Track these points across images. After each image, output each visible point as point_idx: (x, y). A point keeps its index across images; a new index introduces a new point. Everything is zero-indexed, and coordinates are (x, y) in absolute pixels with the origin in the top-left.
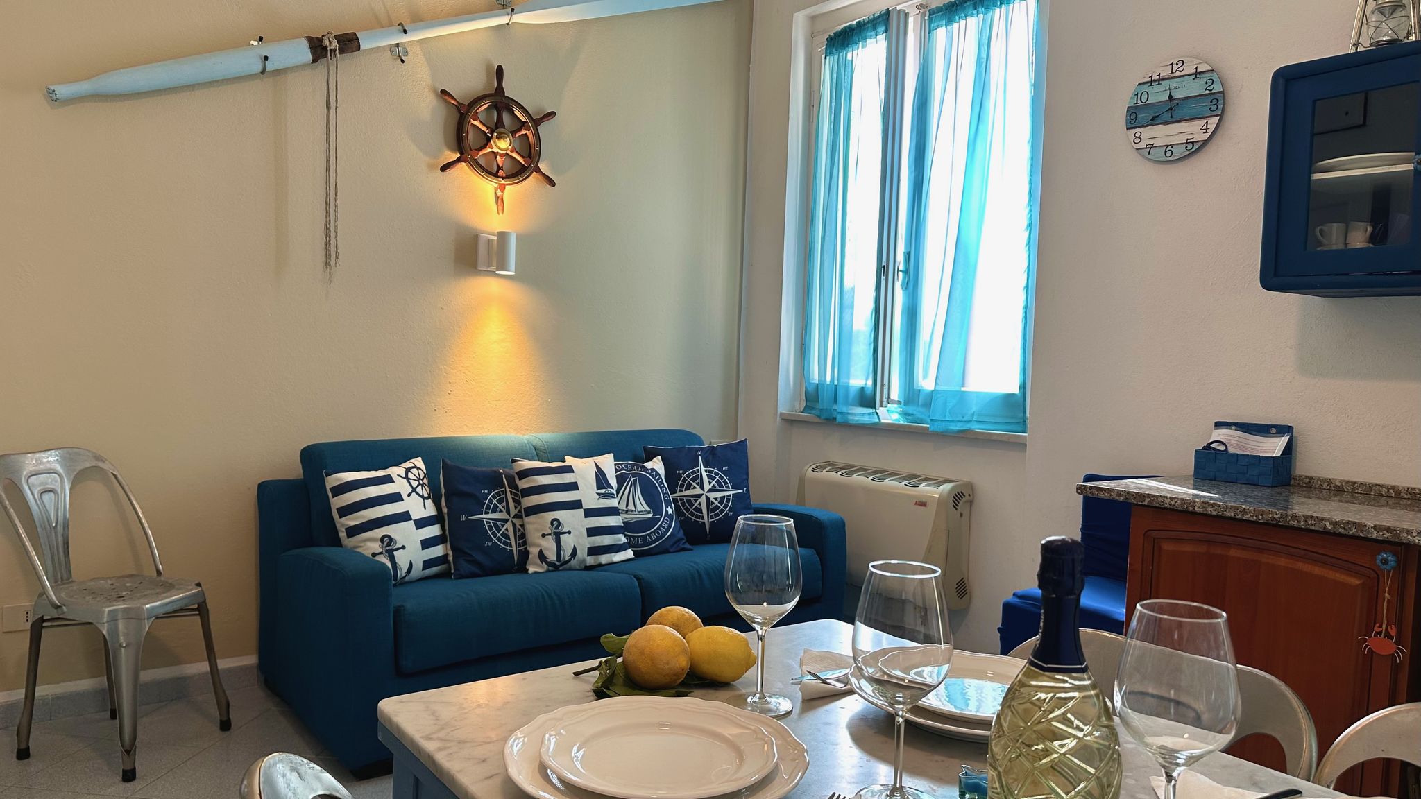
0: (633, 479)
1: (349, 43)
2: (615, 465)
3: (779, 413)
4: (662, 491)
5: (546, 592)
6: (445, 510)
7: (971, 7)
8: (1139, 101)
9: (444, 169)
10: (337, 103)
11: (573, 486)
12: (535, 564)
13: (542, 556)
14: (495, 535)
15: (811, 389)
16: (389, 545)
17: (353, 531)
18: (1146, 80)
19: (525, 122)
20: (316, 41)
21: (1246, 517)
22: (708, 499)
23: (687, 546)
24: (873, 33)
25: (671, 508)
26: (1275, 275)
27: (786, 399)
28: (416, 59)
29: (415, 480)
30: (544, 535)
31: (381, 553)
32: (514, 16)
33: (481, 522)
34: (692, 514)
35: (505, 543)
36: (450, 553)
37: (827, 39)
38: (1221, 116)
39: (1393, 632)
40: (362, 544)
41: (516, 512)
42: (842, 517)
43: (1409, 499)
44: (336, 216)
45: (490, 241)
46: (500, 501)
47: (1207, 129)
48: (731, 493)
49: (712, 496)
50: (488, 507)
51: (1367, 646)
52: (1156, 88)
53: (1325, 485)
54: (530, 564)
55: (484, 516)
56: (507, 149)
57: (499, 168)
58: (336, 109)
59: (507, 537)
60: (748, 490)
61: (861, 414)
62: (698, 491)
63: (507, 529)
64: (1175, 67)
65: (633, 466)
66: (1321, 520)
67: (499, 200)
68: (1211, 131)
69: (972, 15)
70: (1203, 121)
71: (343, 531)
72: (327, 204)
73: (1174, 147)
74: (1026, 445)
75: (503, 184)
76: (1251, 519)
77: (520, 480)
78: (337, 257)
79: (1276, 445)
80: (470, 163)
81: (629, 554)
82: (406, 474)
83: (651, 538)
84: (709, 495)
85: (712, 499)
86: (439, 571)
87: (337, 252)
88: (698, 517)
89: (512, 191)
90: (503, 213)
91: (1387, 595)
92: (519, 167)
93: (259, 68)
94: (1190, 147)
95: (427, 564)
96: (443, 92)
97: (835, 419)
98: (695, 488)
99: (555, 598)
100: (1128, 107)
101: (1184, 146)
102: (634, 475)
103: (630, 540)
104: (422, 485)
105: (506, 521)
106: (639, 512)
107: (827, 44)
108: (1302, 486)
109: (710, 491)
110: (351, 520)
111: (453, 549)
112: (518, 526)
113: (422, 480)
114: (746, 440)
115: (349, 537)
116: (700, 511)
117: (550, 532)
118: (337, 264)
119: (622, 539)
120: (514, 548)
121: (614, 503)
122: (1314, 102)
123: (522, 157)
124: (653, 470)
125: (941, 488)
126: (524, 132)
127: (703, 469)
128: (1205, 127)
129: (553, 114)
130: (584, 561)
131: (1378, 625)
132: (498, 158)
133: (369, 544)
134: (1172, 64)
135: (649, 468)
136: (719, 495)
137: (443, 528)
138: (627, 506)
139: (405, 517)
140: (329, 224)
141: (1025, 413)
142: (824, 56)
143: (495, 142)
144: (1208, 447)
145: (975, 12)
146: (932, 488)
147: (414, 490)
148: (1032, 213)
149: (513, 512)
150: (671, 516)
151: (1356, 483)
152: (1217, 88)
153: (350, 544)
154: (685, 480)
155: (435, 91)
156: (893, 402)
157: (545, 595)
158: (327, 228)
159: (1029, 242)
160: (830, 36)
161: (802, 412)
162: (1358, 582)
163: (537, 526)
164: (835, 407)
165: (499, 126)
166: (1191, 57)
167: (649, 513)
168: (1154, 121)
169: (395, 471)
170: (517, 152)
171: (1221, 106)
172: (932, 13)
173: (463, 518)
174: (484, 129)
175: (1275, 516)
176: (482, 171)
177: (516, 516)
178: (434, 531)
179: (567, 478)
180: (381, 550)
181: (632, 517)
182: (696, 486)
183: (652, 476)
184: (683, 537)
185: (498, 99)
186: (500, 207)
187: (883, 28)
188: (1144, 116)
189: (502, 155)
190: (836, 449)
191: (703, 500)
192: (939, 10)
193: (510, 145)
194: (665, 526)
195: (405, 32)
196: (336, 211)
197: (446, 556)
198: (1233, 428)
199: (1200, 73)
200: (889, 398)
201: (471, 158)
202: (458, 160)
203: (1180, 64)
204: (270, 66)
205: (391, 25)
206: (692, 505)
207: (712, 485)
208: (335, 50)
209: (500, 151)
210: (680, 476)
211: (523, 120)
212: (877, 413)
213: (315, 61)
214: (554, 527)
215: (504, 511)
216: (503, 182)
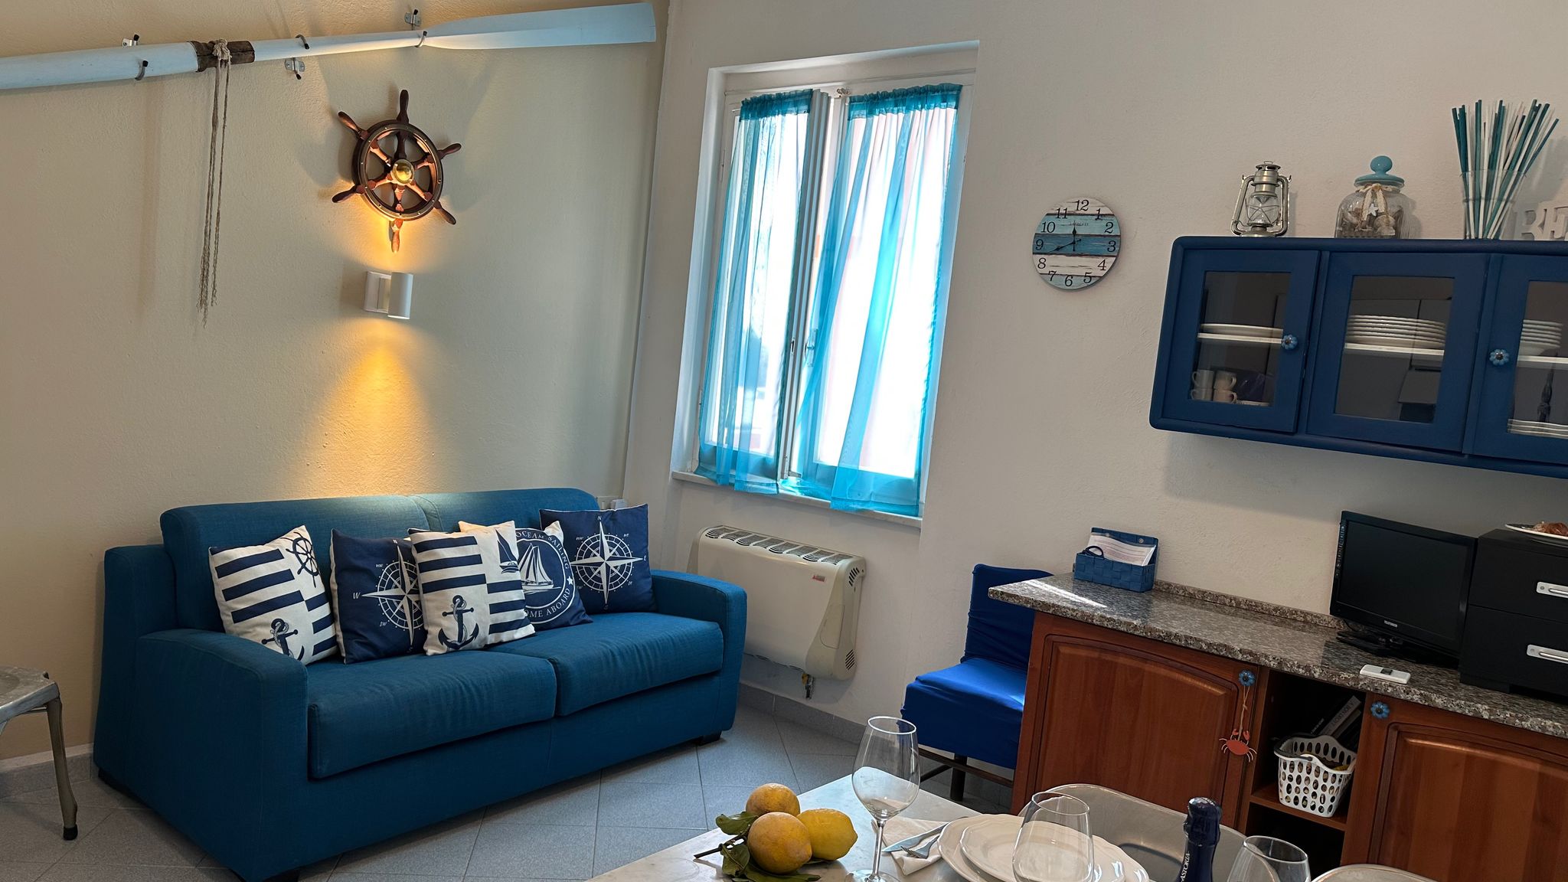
0: (533, 548)
1: (242, 52)
2: (516, 531)
3: (671, 472)
4: (563, 560)
5: (463, 683)
6: (334, 586)
7: (893, 104)
8: (1046, 230)
9: (336, 199)
10: (225, 122)
11: (476, 560)
12: (433, 645)
13: (442, 637)
14: (390, 613)
15: (707, 451)
16: (280, 630)
17: (240, 616)
18: (1053, 212)
19: (428, 154)
20: (204, 48)
21: (1137, 633)
22: (608, 567)
23: (587, 618)
24: (794, 109)
25: (572, 578)
26: (1162, 417)
27: (679, 459)
28: (313, 76)
29: (303, 554)
30: (445, 614)
31: (273, 639)
32: (426, 39)
33: (375, 600)
34: (591, 583)
35: (401, 623)
36: (340, 634)
37: (743, 102)
38: (1117, 257)
39: (1247, 737)
40: (251, 630)
41: (411, 587)
42: (745, 590)
43: (1246, 609)
44: (217, 249)
45: (381, 281)
46: (395, 576)
47: (1104, 267)
48: (631, 561)
49: (612, 564)
50: (383, 583)
51: (1226, 746)
52: (1062, 221)
53: (1181, 592)
54: (427, 645)
55: (379, 593)
56: (408, 182)
57: (396, 201)
58: (224, 128)
59: (403, 615)
60: (647, 558)
61: (760, 483)
62: (598, 559)
63: (402, 607)
64: (1081, 205)
65: (533, 533)
66: (1198, 640)
67: (393, 235)
68: (1107, 269)
69: (893, 112)
70: (1101, 259)
71: (228, 615)
72: (207, 234)
73: (1074, 277)
74: (920, 529)
75: (400, 219)
76: (1141, 635)
77: (418, 552)
78: (214, 295)
79: (1144, 554)
80: (366, 194)
81: (530, 629)
82: (294, 548)
83: (551, 610)
84: (609, 563)
85: (612, 568)
86: (331, 655)
87: (214, 289)
88: (597, 586)
89: (409, 227)
90: (398, 250)
91: (1244, 705)
92: (417, 202)
93: (136, 73)
94: (1088, 280)
95: (318, 648)
96: (342, 115)
97: (733, 485)
98: (595, 555)
99: (473, 689)
100: (1036, 234)
101: (1083, 278)
102: (535, 543)
103: (530, 612)
104: (311, 560)
105: (401, 597)
106: (540, 583)
107: (742, 107)
108: (1161, 591)
109: (610, 559)
110: (238, 603)
111: (343, 630)
112: (414, 603)
113: (310, 553)
114: (646, 505)
115: (235, 621)
116: (600, 580)
117: (452, 610)
118: (214, 304)
119: (522, 614)
120: (410, 628)
121: (517, 576)
122: (1206, 272)
123: (423, 191)
124: (554, 537)
125: (839, 564)
126: (426, 164)
127: (603, 535)
128: (1102, 265)
129: (457, 146)
130: (485, 639)
131: (1235, 730)
132: (397, 190)
133: (259, 630)
134: (1078, 202)
135: (549, 535)
136: (619, 563)
137: (332, 608)
138: (527, 577)
139: (296, 597)
140: (208, 257)
141: (918, 498)
142: (738, 118)
143: (395, 174)
144: (1087, 551)
145: (896, 109)
146: (829, 564)
147: (304, 565)
148: (937, 312)
149: (409, 587)
150: (570, 587)
151: (1205, 592)
152: (1115, 231)
153: (238, 629)
154: (584, 547)
155: (331, 112)
156: (794, 474)
157: (463, 688)
158: (205, 262)
159: (932, 340)
160: (746, 99)
161: (695, 473)
162: (1221, 693)
163: (436, 605)
164: (733, 473)
165: (400, 156)
166: (1094, 198)
167: (550, 584)
168: (1058, 251)
169: (283, 544)
170: (417, 185)
171: (1117, 249)
172: (853, 100)
173: (356, 596)
174: (384, 158)
175: (1162, 634)
176: (379, 204)
177: (413, 592)
178: (323, 611)
179: (470, 551)
180: (272, 636)
181: (531, 589)
182: (597, 554)
183: (553, 544)
184: (583, 608)
185: (402, 127)
186: (395, 245)
187: (805, 107)
188: (1050, 245)
189: (401, 188)
190: (729, 513)
191: (603, 568)
192: (861, 99)
193: (411, 178)
194: (566, 597)
195: (307, 47)
196: (216, 243)
197: (335, 637)
198: (1108, 535)
199: (1102, 215)
200: (789, 470)
201: (369, 189)
202: (353, 191)
203: (1085, 203)
204: (148, 72)
205: (288, 37)
206: (591, 573)
207: (612, 553)
208: (226, 61)
209: (399, 183)
210: (580, 542)
211: (426, 151)
212: (777, 485)
213: (200, 70)
214: (457, 604)
215: (400, 586)
216: (401, 217)
